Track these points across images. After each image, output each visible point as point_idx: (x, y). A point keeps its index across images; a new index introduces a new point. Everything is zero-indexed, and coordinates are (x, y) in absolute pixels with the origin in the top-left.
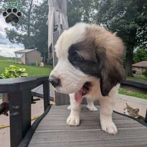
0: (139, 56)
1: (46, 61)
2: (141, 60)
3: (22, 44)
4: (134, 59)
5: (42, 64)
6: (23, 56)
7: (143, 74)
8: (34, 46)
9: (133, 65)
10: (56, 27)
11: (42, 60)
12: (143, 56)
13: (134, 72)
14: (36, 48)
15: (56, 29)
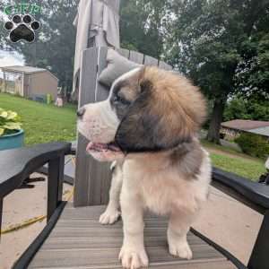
0: (234, 109)
1: (69, 96)
2: (236, 118)
3: (20, 53)
4: (225, 114)
5: (59, 101)
6: (19, 78)
7: (236, 141)
8: (45, 61)
9: (222, 124)
10: (92, 35)
11: (59, 92)
12: (240, 112)
13: (222, 136)
14: (50, 68)
15: (94, 38)
